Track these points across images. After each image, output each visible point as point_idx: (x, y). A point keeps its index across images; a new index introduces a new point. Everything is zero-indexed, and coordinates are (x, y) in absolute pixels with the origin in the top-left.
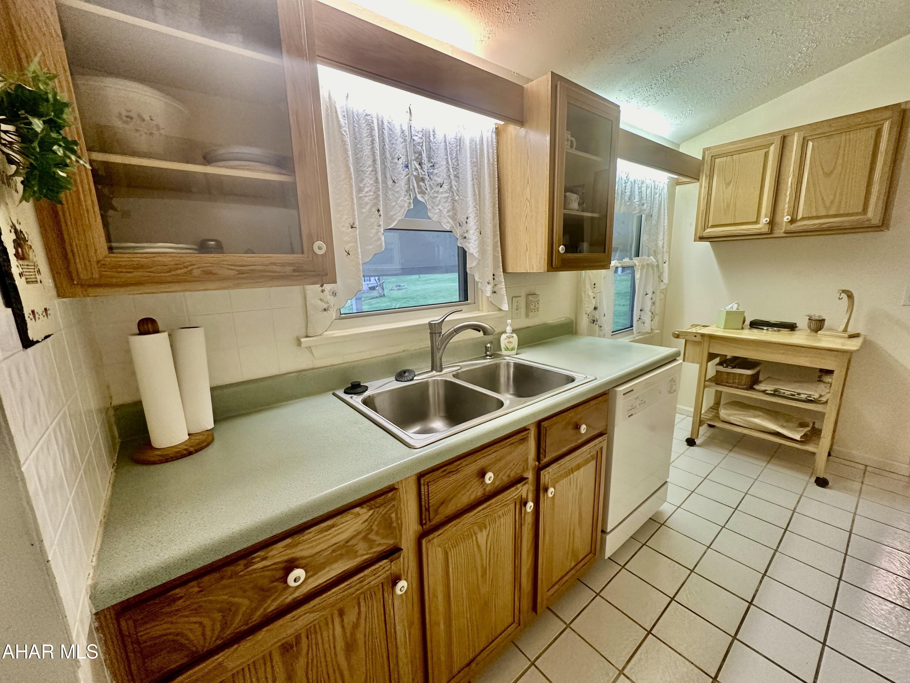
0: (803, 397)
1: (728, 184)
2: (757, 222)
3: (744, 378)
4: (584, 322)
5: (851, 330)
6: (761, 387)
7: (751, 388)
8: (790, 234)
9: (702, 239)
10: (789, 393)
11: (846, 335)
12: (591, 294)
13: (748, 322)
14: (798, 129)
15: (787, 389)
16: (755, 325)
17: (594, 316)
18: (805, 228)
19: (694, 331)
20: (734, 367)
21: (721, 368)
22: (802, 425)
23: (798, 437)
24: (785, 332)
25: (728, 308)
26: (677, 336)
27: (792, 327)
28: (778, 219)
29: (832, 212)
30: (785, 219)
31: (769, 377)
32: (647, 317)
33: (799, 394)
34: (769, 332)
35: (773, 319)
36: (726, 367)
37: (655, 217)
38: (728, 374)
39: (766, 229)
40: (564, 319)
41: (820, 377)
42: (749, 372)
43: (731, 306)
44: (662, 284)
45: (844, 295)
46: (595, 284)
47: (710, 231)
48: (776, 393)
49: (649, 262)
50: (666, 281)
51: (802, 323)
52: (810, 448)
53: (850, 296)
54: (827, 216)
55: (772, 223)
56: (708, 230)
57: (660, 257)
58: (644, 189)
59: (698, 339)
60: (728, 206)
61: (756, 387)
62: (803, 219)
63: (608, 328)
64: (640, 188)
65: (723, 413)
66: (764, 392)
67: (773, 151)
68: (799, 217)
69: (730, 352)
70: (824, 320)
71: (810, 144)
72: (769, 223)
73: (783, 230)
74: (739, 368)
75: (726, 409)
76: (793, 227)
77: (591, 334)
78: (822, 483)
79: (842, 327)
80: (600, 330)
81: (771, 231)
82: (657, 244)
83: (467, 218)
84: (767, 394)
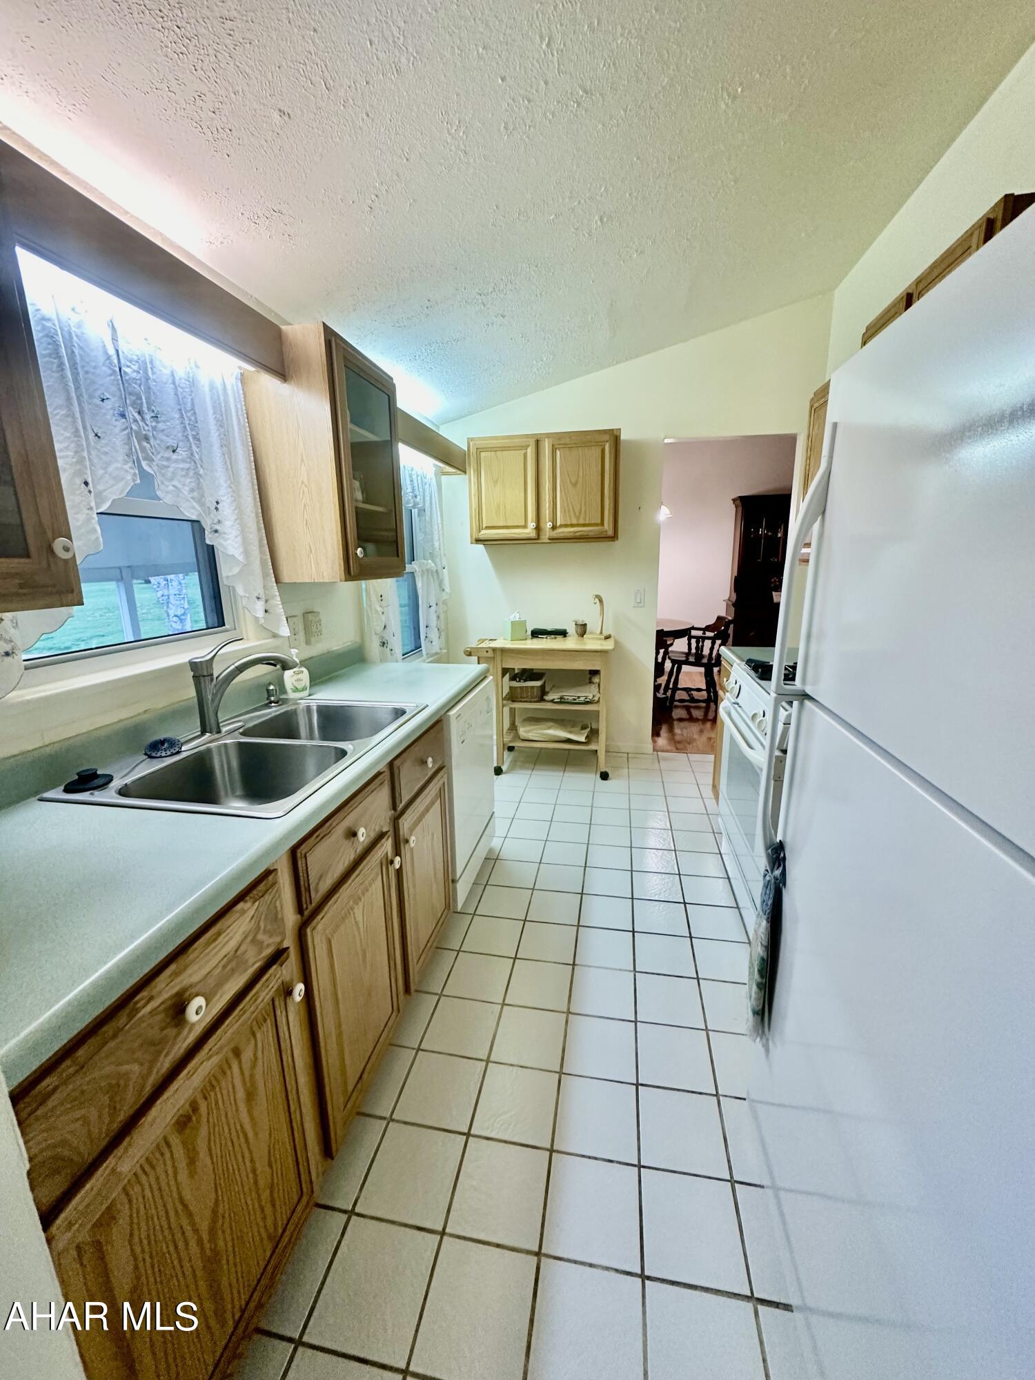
0: (582, 699)
1: (496, 482)
2: (525, 527)
3: (535, 690)
4: (374, 648)
5: (605, 633)
6: (549, 697)
7: (542, 700)
8: (553, 540)
9: (478, 541)
10: (571, 698)
11: (603, 637)
12: (379, 609)
13: (529, 633)
14: (548, 435)
15: (570, 694)
16: (536, 634)
17: (383, 637)
18: (562, 535)
19: (485, 646)
20: (525, 681)
21: (515, 684)
22: (584, 728)
23: (583, 739)
24: (560, 638)
25: (512, 618)
26: (470, 654)
27: (563, 633)
28: (542, 525)
29: (581, 521)
30: (548, 526)
31: (554, 686)
32: (434, 635)
33: (579, 697)
34: (549, 640)
35: (549, 628)
36: (519, 681)
37: (428, 512)
38: (521, 688)
39: (533, 534)
40: (350, 643)
41: (590, 679)
42: (538, 684)
43: (513, 616)
44: (444, 593)
45: (597, 600)
46: (381, 596)
47: (485, 534)
48: (562, 701)
49: (428, 567)
50: (447, 590)
51: (571, 630)
52: (592, 747)
53: (601, 601)
54: (578, 525)
55: (538, 528)
56: (483, 532)
57: (438, 560)
58: (414, 477)
59: (490, 654)
60: (499, 506)
61: (546, 698)
62: (561, 526)
63: (398, 651)
64: (411, 476)
65: (523, 731)
66: (552, 701)
67: (530, 452)
68: (558, 524)
69: (518, 665)
70: (585, 625)
71: (558, 453)
72: (536, 528)
73: (547, 537)
74: (530, 680)
75: (523, 726)
76: (555, 534)
77: (383, 660)
78: (605, 776)
79: (598, 632)
80: (391, 654)
81: (538, 537)
82: (433, 545)
83: (217, 503)
84: (556, 703)
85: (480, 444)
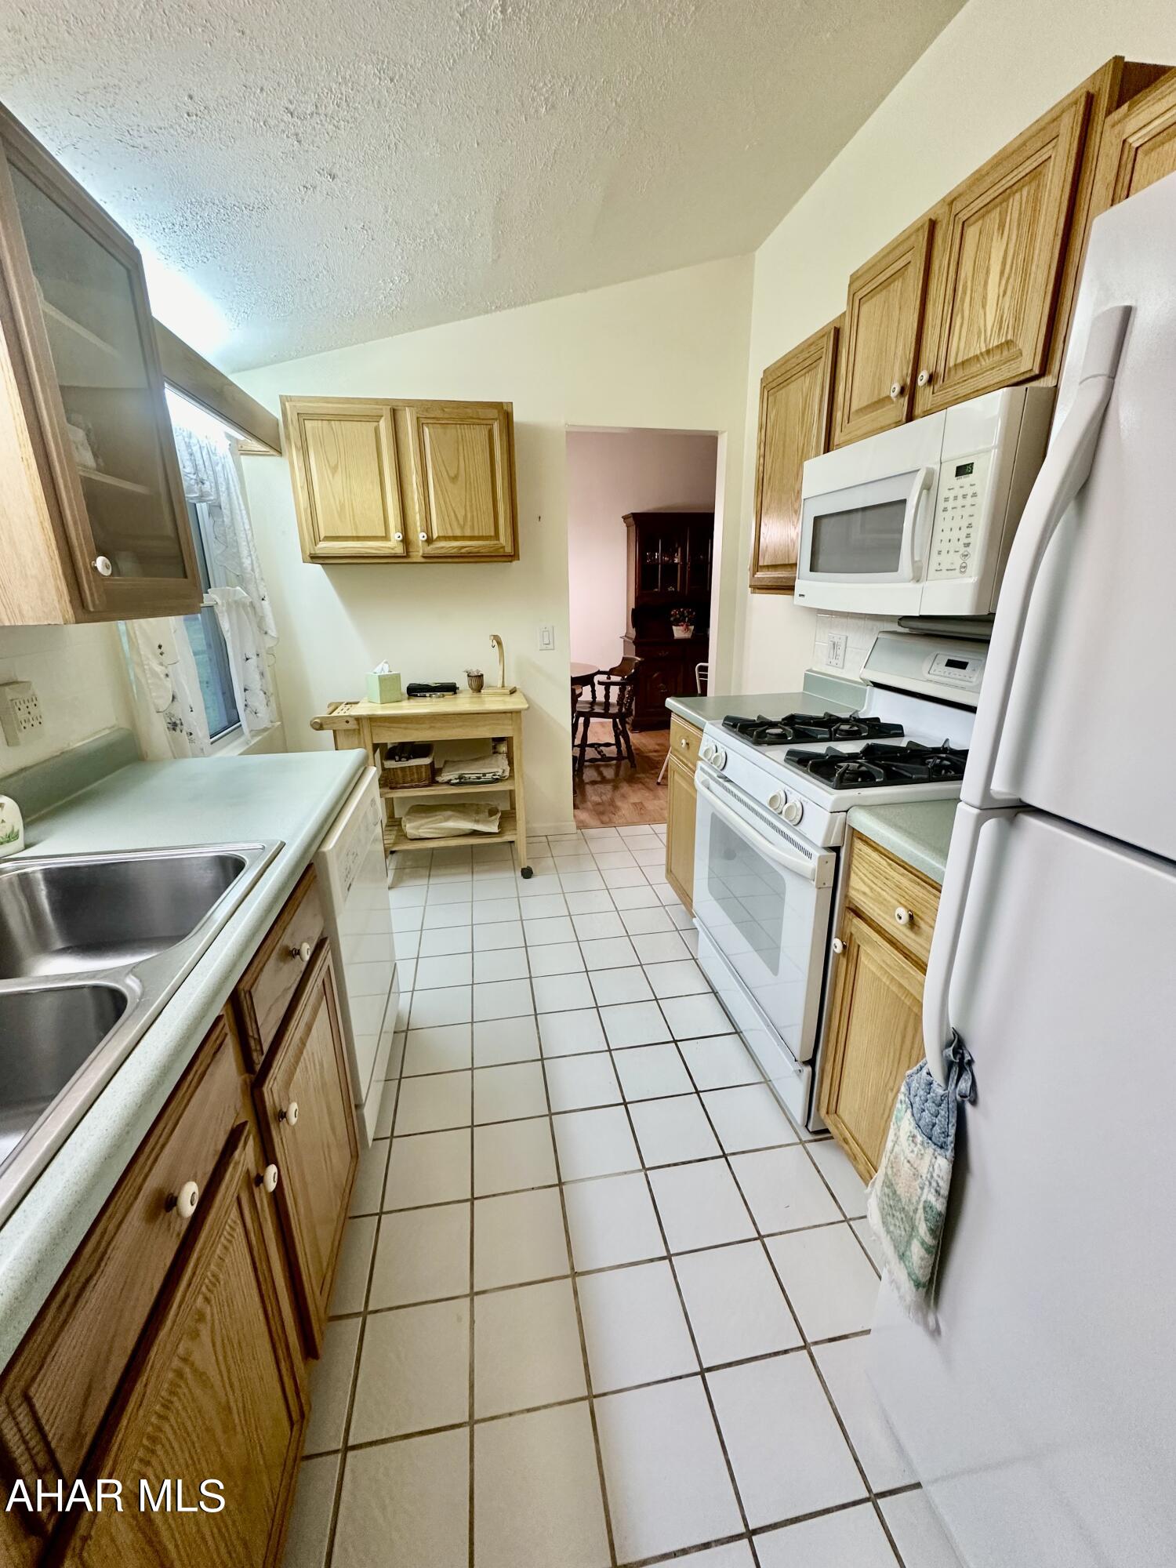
0: (489, 776)
1: (334, 470)
2: (386, 538)
3: (423, 770)
4: (157, 734)
5: (510, 685)
6: (445, 777)
7: (433, 782)
8: (430, 559)
9: (314, 558)
10: (473, 776)
11: (507, 691)
12: (159, 669)
13: (404, 690)
14: (410, 403)
15: (472, 771)
16: (415, 691)
17: (171, 716)
18: (443, 551)
19: (342, 714)
20: (408, 759)
21: (391, 764)
22: (492, 812)
23: (495, 829)
24: (448, 695)
25: (378, 669)
26: (319, 726)
27: (451, 689)
28: (411, 536)
29: (468, 533)
30: (421, 538)
31: (446, 762)
32: (258, 701)
33: (484, 775)
34: (434, 700)
35: (432, 681)
36: (400, 760)
37: (226, 512)
38: (403, 769)
39: (399, 550)
40: (107, 731)
41: (495, 747)
42: (427, 761)
43: (380, 666)
44: (266, 638)
45: (495, 643)
46: (160, 647)
47: (325, 547)
48: (462, 781)
49: (236, 598)
50: (273, 632)
51: (462, 683)
52: (508, 838)
53: (499, 643)
54: (463, 538)
55: (406, 541)
56: (322, 545)
57: (252, 587)
58: (195, 449)
59: (353, 725)
60: (342, 506)
61: (439, 779)
62: (439, 538)
63: (202, 732)
64: (188, 446)
65: (411, 828)
66: (448, 783)
67: (384, 425)
68: (435, 536)
69: (391, 738)
70: (482, 675)
71: (426, 430)
72: (402, 541)
73: (421, 553)
74: (415, 757)
75: (410, 821)
76: (430, 549)
77: (179, 754)
78: (527, 873)
79: (499, 684)
80: (191, 741)
81: (407, 556)
82: (241, 564)
84: (453, 785)
85: (304, 407)
